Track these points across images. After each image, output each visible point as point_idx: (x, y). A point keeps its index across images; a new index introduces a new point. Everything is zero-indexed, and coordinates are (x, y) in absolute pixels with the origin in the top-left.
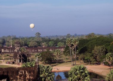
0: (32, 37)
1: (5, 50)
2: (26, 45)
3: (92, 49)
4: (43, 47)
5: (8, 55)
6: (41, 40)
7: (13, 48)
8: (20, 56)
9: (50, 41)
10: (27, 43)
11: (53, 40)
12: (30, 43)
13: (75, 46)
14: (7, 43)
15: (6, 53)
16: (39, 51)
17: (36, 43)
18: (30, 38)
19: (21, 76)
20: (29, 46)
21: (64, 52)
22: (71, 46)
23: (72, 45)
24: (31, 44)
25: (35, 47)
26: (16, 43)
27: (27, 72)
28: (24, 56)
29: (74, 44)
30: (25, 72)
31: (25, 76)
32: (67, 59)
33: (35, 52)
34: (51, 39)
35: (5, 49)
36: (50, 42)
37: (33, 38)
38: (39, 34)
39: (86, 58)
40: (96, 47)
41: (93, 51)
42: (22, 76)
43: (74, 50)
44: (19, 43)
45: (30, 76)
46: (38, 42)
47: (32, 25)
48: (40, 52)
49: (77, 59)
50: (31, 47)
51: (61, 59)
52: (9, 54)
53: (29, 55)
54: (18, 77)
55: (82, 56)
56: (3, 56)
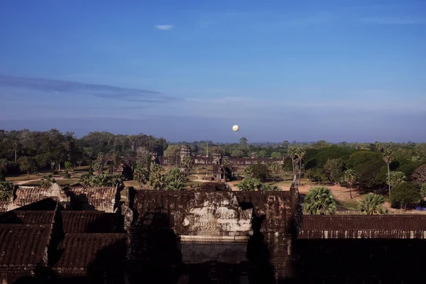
0: (235, 144)
1: (199, 160)
2: (228, 154)
3: (325, 162)
4: (252, 158)
5: (203, 168)
6: (248, 148)
7: (211, 159)
8: (222, 170)
9: (261, 149)
10: (230, 152)
11: (265, 149)
12: (233, 152)
13: (300, 158)
14: (200, 151)
15: (201, 164)
16: (246, 163)
17: (242, 153)
18: (232, 145)
19: (271, 204)
20: (232, 155)
21: (283, 166)
22: (294, 159)
23: (296, 157)
25: (240, 157)
26: (216, 151)
27: (279, 198)
28: (227, 169)
29: (298, 155)
30: (277, 199)
31: (278, 205)
32: (287, 176)
33: (241, 165)
34: (262, 147)
35: (199, 159)
36: (261, 152)
37: (237, 145)
38: (245, 139)
39: (314, 176)
40: (329, 160)
41: (325, 166)
42: (273, 206)
43: (299, 163)
44: (220, 152)
45: (285, 204)
46: (244, 151)
47: (235, 128)
48: (247, 165)
49: (302, 176)
50: (234, 157)
51: (278, 175)
52: (205, 167)
53: (235, 169)
54: (268, 205)
55: (309, 172)
56: (197, 170)
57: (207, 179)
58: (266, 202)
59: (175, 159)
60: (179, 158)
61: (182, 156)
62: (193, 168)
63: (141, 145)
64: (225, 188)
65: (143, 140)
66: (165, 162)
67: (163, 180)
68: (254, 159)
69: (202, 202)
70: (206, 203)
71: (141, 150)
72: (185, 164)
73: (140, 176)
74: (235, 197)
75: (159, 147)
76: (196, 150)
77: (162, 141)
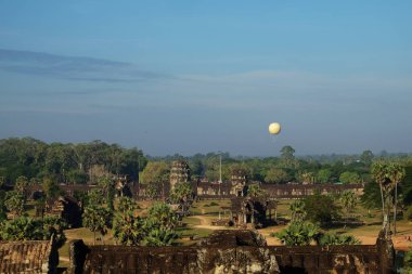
0: (271, 158)
1: (205, 189)
2: (258, 178)
4: (305, 183)
5: (213, 204)
6: (297, 166)
7: (227, 186)
8: (248, 206)
9: (320, 167)
10: (261, 173)
11: (327, 166)
12: (269, 173)
13: (395, 183)
14: (208, 173)
15: (209, 197)
16: (294, 193)
17: (285, 174)
18: (266, 160)
19: (340, 270)
20: (266, 179)
21: (363, 198)
22: (384, 184)
23: (388, 181)
24: (270, 175)
25: (282, 182)
26: (236, 172)
27: (357, 259)
28: (258, 206)
29: (391, 178)
30: (352, 260)
31: (355, 271)
32: (370, 216)
33: (284, 197)
34: (322, 164)
35: (205, 186)
36: (321, 172)
37: (275, 160)
38: (290, 149)
43: (392, 193)
44: (244, 173)
45: (367, 270)
46: (288, 171)
48: (295, 196)
49: (400, 216)
50: (272, 183)
51: (354, 215)
52: (215, 201)
53: (272, 205)
54: (334, 272)
56: (201, 207)
57: (220, 223)
58: (331, 266)
59: (161, 188)
60: (168, 185)
61: (173, 182)
62: (194, 203)
63: (97, 163)
64: (255, 240)
65: (99, 153)
66: (142, 192)
67: (139, 226)
68: (308, 187)
69: (212, 266)
70: (219, 270)
71: (97, 172)
72: (179, 196)
73: (95, 220)
74: (273, 257)
75: (130, 167)
76: (200, 170)
77: (136, 154)
